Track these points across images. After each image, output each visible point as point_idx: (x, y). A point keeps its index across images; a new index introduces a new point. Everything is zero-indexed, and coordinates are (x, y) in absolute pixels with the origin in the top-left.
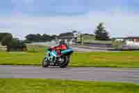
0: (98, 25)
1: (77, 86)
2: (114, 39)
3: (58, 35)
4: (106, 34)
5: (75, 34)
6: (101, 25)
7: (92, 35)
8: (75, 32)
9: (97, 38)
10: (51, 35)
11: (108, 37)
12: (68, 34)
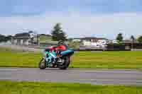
0: (55, 25)
1: (33, 87)
2: (71, 39)
3: (13, 35)
4: (63, 34)
5: (31, 34)
6: (58, 25)
7: (48, 36)
8: (31, 32)
9: (54, 38)
10: (6, 35)
11: (65, 38)
12: (24, 34)
